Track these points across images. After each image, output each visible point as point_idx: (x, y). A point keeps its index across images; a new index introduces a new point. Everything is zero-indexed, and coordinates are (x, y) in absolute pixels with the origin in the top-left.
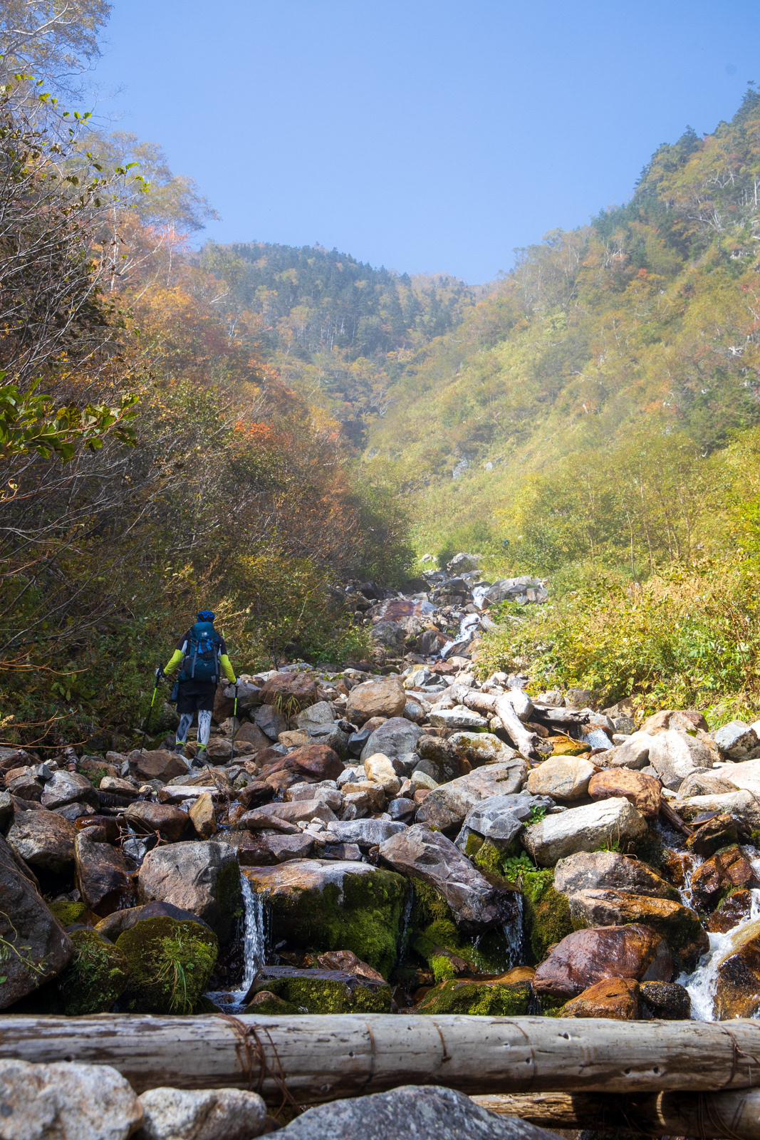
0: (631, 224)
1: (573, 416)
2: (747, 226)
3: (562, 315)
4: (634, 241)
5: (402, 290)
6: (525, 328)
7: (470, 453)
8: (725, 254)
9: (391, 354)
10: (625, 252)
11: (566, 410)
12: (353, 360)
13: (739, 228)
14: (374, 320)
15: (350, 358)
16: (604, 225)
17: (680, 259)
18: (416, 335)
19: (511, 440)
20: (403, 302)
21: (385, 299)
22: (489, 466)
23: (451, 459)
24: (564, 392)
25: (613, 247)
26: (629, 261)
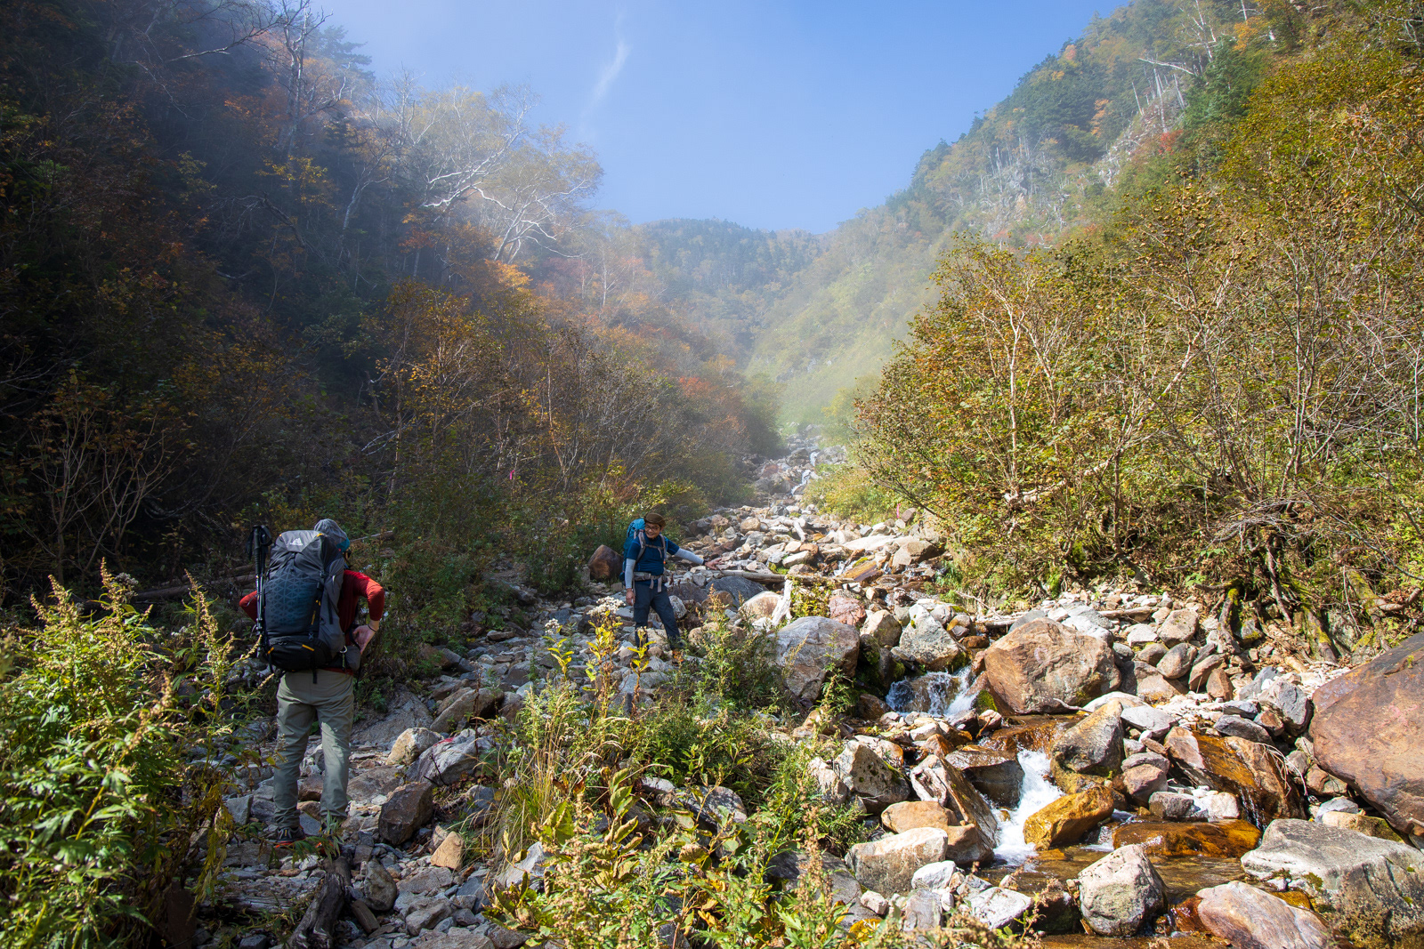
0: (909, 203)
1: (878, 330)
2: (978, 205)
3: (870, 264)
4: (912, 214)
5: (771, 243)
6: (848, 273)
7: (817, 355)
8: (965, 224)
9: (766, 287)
10: (906, 221)
11: (874, 326)
12: (742, 292)
13: (974, 206)
14: (754, 265)
15: (740, 291)
16: (894, 204)
17: (941, 224)
18: (782, 273)
19: (842, 345)
20: (772, 251)
21: (760, 250)
22: (830, 362)
23: (806, 360)
24: (873, 314)
25: (899, 220)
26: (910, 227)
